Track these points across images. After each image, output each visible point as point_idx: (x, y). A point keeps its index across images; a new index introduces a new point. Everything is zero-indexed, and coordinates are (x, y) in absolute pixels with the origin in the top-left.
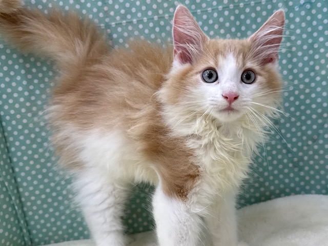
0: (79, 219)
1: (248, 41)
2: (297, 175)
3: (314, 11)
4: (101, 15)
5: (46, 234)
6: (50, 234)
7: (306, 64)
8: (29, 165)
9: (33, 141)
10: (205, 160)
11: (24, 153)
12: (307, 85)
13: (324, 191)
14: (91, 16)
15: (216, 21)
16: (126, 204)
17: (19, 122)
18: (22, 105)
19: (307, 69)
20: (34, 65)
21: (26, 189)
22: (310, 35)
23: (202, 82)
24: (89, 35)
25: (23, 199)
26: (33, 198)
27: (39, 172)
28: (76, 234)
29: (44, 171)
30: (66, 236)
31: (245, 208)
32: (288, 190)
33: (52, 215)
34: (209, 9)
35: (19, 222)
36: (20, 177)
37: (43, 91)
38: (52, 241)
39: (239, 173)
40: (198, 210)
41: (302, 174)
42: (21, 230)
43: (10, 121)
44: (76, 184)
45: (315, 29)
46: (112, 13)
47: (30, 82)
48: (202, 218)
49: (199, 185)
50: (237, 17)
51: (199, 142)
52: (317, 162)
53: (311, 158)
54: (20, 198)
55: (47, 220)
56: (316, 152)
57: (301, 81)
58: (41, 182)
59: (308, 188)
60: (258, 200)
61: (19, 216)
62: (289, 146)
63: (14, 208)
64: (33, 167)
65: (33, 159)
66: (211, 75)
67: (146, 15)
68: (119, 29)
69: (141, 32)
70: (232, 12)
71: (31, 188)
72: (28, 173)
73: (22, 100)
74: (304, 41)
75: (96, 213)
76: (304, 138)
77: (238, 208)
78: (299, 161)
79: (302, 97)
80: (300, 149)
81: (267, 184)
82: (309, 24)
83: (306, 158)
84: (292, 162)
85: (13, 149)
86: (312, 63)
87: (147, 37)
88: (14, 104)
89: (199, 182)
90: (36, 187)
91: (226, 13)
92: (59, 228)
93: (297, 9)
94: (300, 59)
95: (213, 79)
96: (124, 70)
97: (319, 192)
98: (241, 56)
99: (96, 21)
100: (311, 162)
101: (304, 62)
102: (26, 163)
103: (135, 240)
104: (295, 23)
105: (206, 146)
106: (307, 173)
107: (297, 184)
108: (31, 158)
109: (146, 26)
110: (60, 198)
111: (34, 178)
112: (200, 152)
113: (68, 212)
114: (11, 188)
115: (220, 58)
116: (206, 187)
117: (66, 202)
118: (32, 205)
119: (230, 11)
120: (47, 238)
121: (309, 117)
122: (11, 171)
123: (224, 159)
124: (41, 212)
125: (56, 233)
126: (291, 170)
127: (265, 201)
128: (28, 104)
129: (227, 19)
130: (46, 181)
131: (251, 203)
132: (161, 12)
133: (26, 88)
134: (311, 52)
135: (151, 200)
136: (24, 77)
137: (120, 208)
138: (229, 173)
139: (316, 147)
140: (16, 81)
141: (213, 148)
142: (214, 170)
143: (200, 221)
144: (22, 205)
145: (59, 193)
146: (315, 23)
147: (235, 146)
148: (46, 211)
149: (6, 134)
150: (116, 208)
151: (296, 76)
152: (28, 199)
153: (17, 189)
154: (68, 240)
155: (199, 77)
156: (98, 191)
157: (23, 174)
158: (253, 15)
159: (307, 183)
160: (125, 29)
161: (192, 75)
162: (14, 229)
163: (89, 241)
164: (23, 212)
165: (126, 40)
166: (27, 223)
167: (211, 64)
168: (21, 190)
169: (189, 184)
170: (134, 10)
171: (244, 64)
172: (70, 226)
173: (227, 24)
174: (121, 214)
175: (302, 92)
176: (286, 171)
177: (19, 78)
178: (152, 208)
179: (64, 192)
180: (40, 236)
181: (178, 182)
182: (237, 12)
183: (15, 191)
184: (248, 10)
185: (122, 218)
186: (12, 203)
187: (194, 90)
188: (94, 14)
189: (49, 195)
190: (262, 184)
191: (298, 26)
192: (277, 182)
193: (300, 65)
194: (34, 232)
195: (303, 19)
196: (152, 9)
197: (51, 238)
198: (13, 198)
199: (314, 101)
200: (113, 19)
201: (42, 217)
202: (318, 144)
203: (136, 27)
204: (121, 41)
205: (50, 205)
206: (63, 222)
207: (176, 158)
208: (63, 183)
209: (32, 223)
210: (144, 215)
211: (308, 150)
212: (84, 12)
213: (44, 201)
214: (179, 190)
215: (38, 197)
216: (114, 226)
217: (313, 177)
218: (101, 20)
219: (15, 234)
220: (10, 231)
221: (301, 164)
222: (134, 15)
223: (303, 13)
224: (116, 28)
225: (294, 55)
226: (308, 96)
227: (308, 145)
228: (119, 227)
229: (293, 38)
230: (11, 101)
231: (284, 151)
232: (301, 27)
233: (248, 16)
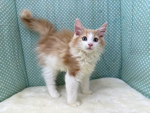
0: (43, 80)
1: (96, 30)
2: (108, 71)
3: (116, 24)
4: (54, 21)
5: (33, 84)
6: (34, 84)
7: (113, 39)
8: (30, 63)
9: (31, 56)
10: (82, 65)
11: (28, 59)
12: (113, 45)
13: (115, 77)
14: (51, 21)
15: (87, 25)
16: (57, 77)
17: (28, 50)
18: (29, 45)
19: (113, 41)
20: (33, 34)
21: (28, 70)
22: (114, 31)
23: (82, 40)
24: (50, 27)
25: (27, 73)
26: (30, 73)
27: (32, 65)
28: (42, 84)
29: (34, 65)
30: (39, 85)
31: (92, 80)
32: (105, 76)
33: (35, 78)
34: (85, 21)
35: (25, 79)
36: (27, 66)
37: (35, 42)
38: (35, 86)
39: (91, 69)
40: (78, 80)
41: (109, 71)
42: (26, 82)
43: (25, 50)
44: (43, 70)
45: (116, 29)
46: (57, 20)
47: (32, 39)
48: (79, 82)
49: (79, 73)
50: (93, 24)
51: (80, 59)
52: (114, 68)
53: (112, 67)
54: (26, 72)
55: (34, 80)
56: (114, 65)
57: (111, 44)
58: (33, 68)
59: (111, 75)
60: (96, 78)
61: (25, 78)
62: (106, 63)
63: (24, 75)
64: (31, 64)
65: (31, 61)
66: (85, 39)
67: (67, 22)
68: (59, 25)
69: (65, 26)
70: (92, 22)
71: (30, 70)
72: (29, 65)
73: (29, 44)
74: (113, 32)
75: (48, 79)
76: (111, 61)
77: (90, 80)
78: (109, 67)
79: (111, 49)
80: (109, 64)
81: (99, 73)
82: (114, 27)
83: (111, 67)
84: (107, 68)
85: (25, 58)
86: (114, 39)
87: (67, 28)
88: (26, 45)
89: (79, 72)
90: (31, 70)
91: (90, 23)
92: (37, 82)
93: (111, 23)
94: (111, 37)
95: (86, 40)
96: (60, 38)
97: (114, 77)
98: (94, 34)
99: (52, 22)
100: (112, 68)
101: (112, 38)
102: (29, 62)
103: (59, 87)
104: (110, 27)
105: (82, 60)
106: (111, 71)
107: (108, 74)
108: (30, 61)
109: (67, 25)
110: (38, 73)
111: (31, 67)
112: (80, 62)
113: (40, 77)
114: (24, 69)
115: (88, 34)
116: (81, 73)
117: (40, 75)
118: (29, 75)
119: (91, 22)
120: (33, 85)
121: (112, 55)
122: (24, 64)
123: (87, 65)
124: (32, 77)
125: (36, 83)
126: (106, 70)
127: (98, 78)
128: (31, 45)
129: (90, 24)
130: (34, 68)
131: (94, 79)
132: (71, 21)
133: (30, 40)
134: (114, 36)
135: (65, 76)
136: (30, 37)
137: (55, 78)
138: (89, 69)
139: (114, 64)
140: (28, 38)
141: (84, 61)
142: (84, 68)
143: (79, 83)
144: (27, 74)
145: (38, 72)
146: (116, 27)
147: (91, 61)
148: (33, 77)
149: (24, 53)
150: (54, 78)
151: (109, 42)
152: (29, 73)
153: (26, 70)
154: (39, 86)
155: (81, 39)
156: (49, 72)
157: (28, 65)
158: (98, 24)
159: (111, 74)
160: (60, 25)
161: (79, 39)
162: (24, 81)
163: (46, 86)
164: (27, 77)
165: (61, 28)
166: (28, 80)
167: (85, 36)
168: (27, 70)
169: (76, 72)
170: (63, 20)
171: (95, 36)
172: (40, 82)
173: (90, 26)
174: (55, 79)
175: (111, 47)
176: (105, 70)
177: (28, 37)
178: (65, 79)
179: (39, 72)
180: (31, 84)
181: (73, 71)
182: (93, 22)
183: (25, 70)
184: (97, 22)
185: (55, 81)
186: (24, 74)
187: (80, 43)
188: (52, 20)
189: (35, 72)
190: (97, 74)
191: (111, 28)
192: (102, 73)
193: (111, 39)
194: (30, 83)
195: (113, 26)
196: (69, 20)
197: (34, 85)
198: (24, 72)
199: (114, 50)
200: (57, 22)
201: (32, 78)
202: (115, 63)
203: (64, 25)
204: (59, 29)
205: (35, 75)
206: (38, 80)
207: (73, 64)
208: (39, 69)
209: (29, 80)
210: (62, 80)
211: (112, 64)
212: (49, 19)
213: (33, 74)
214: (73, 74)
215: (31, 73)
216: (53, 83)
217: (112, 73)
218: (54, 22)
219: (24, 83)
220: (23, 82)
221: (109, 68)
222: (63, 21)
223: (113, 24)
224: (58, 25)
225: (109, 36)
226: (112, 48)
227: (112, 63)
228: (54, 83)
229: (109, 31)
230: (26, 44)
231: (105, 64)
232: (112, 28)
233: (96, 24)
